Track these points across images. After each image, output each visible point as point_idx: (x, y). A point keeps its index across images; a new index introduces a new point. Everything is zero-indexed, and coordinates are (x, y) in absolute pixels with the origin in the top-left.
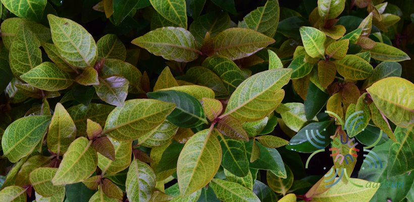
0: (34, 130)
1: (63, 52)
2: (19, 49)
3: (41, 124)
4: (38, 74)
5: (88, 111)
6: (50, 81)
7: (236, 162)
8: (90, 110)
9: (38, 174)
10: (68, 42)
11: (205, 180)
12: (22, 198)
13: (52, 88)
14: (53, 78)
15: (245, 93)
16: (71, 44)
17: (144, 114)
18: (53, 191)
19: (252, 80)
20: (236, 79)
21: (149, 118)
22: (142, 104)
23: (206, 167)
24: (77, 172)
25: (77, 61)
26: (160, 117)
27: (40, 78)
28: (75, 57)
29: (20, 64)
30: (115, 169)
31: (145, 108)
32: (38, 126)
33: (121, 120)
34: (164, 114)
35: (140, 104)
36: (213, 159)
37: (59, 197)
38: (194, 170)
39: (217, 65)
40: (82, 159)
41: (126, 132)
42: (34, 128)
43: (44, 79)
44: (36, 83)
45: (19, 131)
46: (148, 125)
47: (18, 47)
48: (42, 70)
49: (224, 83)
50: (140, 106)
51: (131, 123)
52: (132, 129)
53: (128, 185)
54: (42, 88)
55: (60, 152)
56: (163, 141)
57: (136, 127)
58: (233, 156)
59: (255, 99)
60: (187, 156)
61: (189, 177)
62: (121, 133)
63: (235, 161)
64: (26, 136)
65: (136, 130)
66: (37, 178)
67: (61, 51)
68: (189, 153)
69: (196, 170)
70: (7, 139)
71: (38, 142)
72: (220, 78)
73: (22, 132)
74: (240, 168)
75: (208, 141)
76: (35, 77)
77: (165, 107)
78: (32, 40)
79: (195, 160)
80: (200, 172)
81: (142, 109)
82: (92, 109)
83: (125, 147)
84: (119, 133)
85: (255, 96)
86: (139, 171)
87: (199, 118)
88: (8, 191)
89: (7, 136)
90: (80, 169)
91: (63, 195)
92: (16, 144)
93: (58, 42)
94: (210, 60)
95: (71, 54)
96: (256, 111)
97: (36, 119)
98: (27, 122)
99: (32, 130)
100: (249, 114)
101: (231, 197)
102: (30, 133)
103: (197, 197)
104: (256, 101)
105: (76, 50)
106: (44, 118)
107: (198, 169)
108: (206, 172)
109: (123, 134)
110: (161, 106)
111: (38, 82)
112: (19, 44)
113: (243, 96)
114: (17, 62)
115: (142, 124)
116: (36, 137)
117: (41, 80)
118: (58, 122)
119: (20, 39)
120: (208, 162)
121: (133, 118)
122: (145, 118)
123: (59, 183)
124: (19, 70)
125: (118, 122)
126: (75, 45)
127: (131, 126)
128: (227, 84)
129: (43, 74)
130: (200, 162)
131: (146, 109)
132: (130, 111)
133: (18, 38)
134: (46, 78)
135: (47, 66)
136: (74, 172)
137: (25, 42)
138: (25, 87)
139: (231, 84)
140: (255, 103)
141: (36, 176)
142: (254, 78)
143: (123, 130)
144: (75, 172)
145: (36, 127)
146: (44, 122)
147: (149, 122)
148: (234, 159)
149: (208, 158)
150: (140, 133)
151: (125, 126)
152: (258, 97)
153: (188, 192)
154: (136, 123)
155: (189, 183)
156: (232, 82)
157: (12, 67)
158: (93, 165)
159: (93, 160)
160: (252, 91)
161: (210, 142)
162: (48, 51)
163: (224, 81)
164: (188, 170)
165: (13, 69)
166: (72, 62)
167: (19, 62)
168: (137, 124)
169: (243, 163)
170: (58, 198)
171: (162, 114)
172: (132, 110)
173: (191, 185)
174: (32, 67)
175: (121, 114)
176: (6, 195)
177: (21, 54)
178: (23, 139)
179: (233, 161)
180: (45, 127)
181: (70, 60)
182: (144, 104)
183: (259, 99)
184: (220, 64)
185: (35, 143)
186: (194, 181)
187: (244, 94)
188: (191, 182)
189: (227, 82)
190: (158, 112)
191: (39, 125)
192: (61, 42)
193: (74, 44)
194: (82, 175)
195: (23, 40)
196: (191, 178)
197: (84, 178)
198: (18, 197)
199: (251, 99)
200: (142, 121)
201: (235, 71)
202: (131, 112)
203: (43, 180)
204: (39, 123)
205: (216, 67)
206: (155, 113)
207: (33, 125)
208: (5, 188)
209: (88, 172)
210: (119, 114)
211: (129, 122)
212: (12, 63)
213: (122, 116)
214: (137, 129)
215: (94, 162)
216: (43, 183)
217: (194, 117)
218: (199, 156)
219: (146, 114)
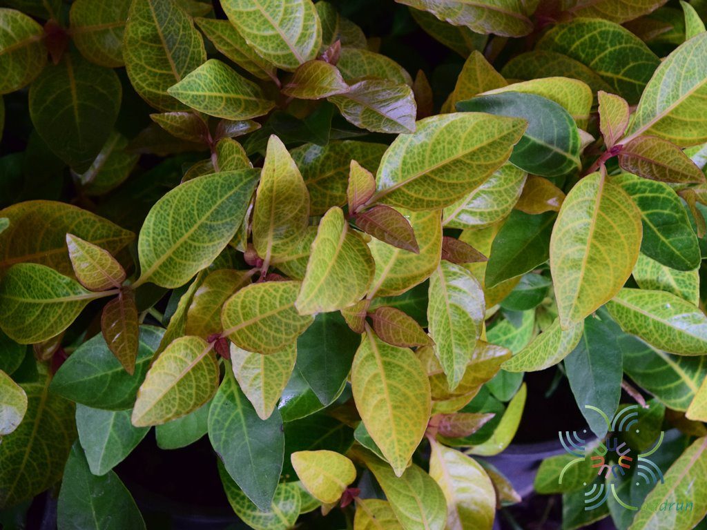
0: (220, 206)
1: (249, 34)
2: (143, 38)
3: (236, 189)
4: (202, 84)
5: (322, 158)
6: (228, 100)
7: (666, 241)
8: (327, 158)
9: (243, 302)
10: (255, 12)
11: (612, 283)
12: (207, 365)
13: (236, 113)
14: (232, 95)
15: (672, 84)
16: (262, 15)
17: (459, 148)
18: (284, 336)
19: (685, 53)
20: (632, 64)
21: (473, 155)
22: (452, 124)
23: (609, 254)
24: (339, 285)
25: (279, 53)
26: (498, 150)
27: (208, 93)
28: (274, 45)
29: (150, 71)
30: (401, 283)
31: (461, 134)
32: (226, 196)
33: (409, 166)
34: (506, 142)
35: (448, 125)
36: (621, 235)
37: (283, 358)
38: (583, 264)
39: (578, 43)
40: (340, 257)
41: (426, 191)
42: (219, 202)
43: (216, 97)
44: (203, 104)
45: (179, 214)
46: (475, 168)
47: (140, 35)
48: (209, 76)
49: (602, 77)
50: (448, 129)
51: (432, 172)
52: (440, 182)
53: (431, 318)
54: (218, 114)
55: (272, 257)
56: (496, 212)
57: (448, 177)
58: (655, 229)
59: (691, 97)
60: (568, 232)
61: (576, 279)
62: (415, 196)
63: (663, 238)
64: (199, 223)
65: (449, 184)
66: (240, 313)
67: (243, 31)
68: (570, 225)
69: (589, 262)
70: (150, 239)
71: (235, 230)
72: (591, 68)
73: (189, 215)
74: (678, 253)
75: (603, 198)
76: (198, 90)
77: (505, 127)
78: (174, 14)
79: (582, 241)
80: (597, 266)
81: (455, 136)
82: (332, 154)
83: (423, 229)
84: (408, 195)
85: (692, 90)
86: (448, 286)
87: (566, 154)
88: (179, 350)
89: (151, 231)
90: (343, 280)
91: (293, 352)
92: (174, 247)
93: (236, 12)
94: (556, 34)
95: (265, 38)
96: (698, 123)
97: (221, 181)
98: (199, 190)
99: (214, 207)
100: (683, 130)
101: (651, 327)
102: (208, 214)
103: (576, 335)
104: (693, 102)
105: (273, 28)
106: (240, 175)
107: (591, 260)
108: (611, 266)
109: (420, 196)
110: (496, 125)
111: (206, 103)
112: (141, 29)
113: (667, 90)
114: (143, 69)
115: (461, 169)
116: (228, 220)
117: (210, 97)
118: (273, 182)
119: (144, 17)
120: (613, 244)
121: (437, 158)
122: (463, 156)
123: (310, 309)
124: (150, 85)
125: (403, 171)
126: (270, 19)
127: (437, 178)
128: (612, 79)
129: (212, 86)
130: (593, 246)
131: (463, 135)
132: (427, 144)
133: (137, 16)
134: (218, 94)
135: (217, 68)
136: (333, 285)
137: (156, 23)
138: (172, 120)
139: (620, 77)
140: (693, 105)
141: (239, 308)
142: (689, 48)
143: (416, 187)
144: (336, 285)
145: (224, 199)
146: (241, 184)
147: (475, 163)
148: (659, 234)
149: (609, 234)
150: (459, 189)
151: (421, 178)
152: (697, 91)
153: (577, 315)
154: (445, 169)
155: (576, 295)
156: (623, 71)
157: (134, 80)
158: (367, 271)
159: (361, 259)
160: (686, 78)
161: (608, 199)
162: (214, 37)
163: (603, 73)
164: (571, 264)
165: (137, 84)
166: (269, 55)
167: (149, 68)
168: (447, 170)
169: (680, 241)
170: (282, 362)
171: (500, 143)
172: (430, 141)
173: (583, 298)
174: (177, 77)
175: (407, 153)
176: (175, 358)
177: (148, 50)
178: (192, 231)
179: (659, 239)
180: (245, 194)
181: (264, 51)
182: (459, 125)
183: (700, 96)
184: (587, 37)
185: (226, 234)
186: (587, 287)
187: (667, 87)
188: (581, 291)
189: (609, 74)
190: (491, 140)
191: (230, 193)
192: (241, 13)
193: (267, 15)
194: (348, 293)
195: (150, 18)
196: (580, 282)
197: (354, 298)
198: (200, 364)
199: (683, 97)
200: (456, 162)
201: (628, 45)
202: (430, 145)
203: (255, 315)
204: (230, 188)
205: (574, 46)
206: (485, 143)
207: (215, 194)
208: (175, 342)
209: (359, 285)
210: (403, 154)
211: (427, 169)
212: (132, 72)
213: (410, 158)
214: (451, 181)
215: (365, 264)
216: (256, 324)
217: (556, 154)
218: (591, 233)
219: (464, 147)
